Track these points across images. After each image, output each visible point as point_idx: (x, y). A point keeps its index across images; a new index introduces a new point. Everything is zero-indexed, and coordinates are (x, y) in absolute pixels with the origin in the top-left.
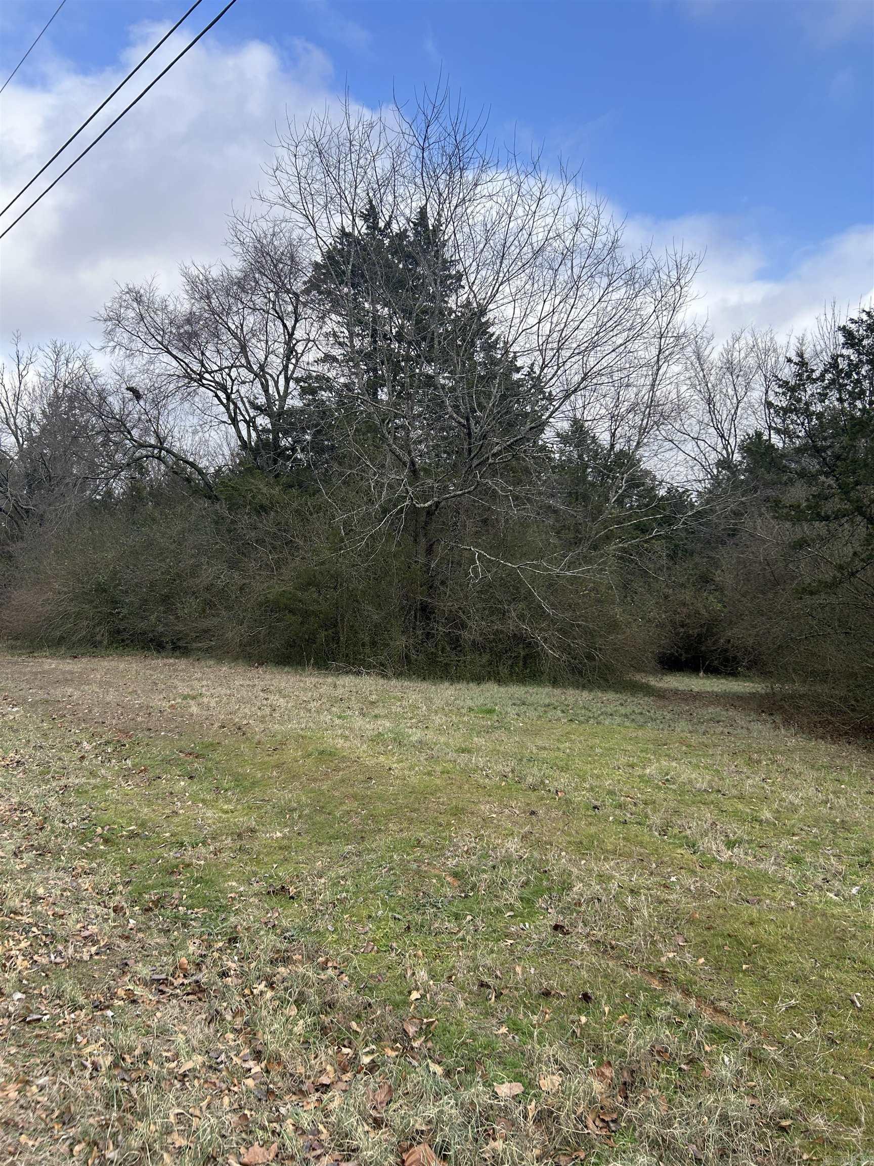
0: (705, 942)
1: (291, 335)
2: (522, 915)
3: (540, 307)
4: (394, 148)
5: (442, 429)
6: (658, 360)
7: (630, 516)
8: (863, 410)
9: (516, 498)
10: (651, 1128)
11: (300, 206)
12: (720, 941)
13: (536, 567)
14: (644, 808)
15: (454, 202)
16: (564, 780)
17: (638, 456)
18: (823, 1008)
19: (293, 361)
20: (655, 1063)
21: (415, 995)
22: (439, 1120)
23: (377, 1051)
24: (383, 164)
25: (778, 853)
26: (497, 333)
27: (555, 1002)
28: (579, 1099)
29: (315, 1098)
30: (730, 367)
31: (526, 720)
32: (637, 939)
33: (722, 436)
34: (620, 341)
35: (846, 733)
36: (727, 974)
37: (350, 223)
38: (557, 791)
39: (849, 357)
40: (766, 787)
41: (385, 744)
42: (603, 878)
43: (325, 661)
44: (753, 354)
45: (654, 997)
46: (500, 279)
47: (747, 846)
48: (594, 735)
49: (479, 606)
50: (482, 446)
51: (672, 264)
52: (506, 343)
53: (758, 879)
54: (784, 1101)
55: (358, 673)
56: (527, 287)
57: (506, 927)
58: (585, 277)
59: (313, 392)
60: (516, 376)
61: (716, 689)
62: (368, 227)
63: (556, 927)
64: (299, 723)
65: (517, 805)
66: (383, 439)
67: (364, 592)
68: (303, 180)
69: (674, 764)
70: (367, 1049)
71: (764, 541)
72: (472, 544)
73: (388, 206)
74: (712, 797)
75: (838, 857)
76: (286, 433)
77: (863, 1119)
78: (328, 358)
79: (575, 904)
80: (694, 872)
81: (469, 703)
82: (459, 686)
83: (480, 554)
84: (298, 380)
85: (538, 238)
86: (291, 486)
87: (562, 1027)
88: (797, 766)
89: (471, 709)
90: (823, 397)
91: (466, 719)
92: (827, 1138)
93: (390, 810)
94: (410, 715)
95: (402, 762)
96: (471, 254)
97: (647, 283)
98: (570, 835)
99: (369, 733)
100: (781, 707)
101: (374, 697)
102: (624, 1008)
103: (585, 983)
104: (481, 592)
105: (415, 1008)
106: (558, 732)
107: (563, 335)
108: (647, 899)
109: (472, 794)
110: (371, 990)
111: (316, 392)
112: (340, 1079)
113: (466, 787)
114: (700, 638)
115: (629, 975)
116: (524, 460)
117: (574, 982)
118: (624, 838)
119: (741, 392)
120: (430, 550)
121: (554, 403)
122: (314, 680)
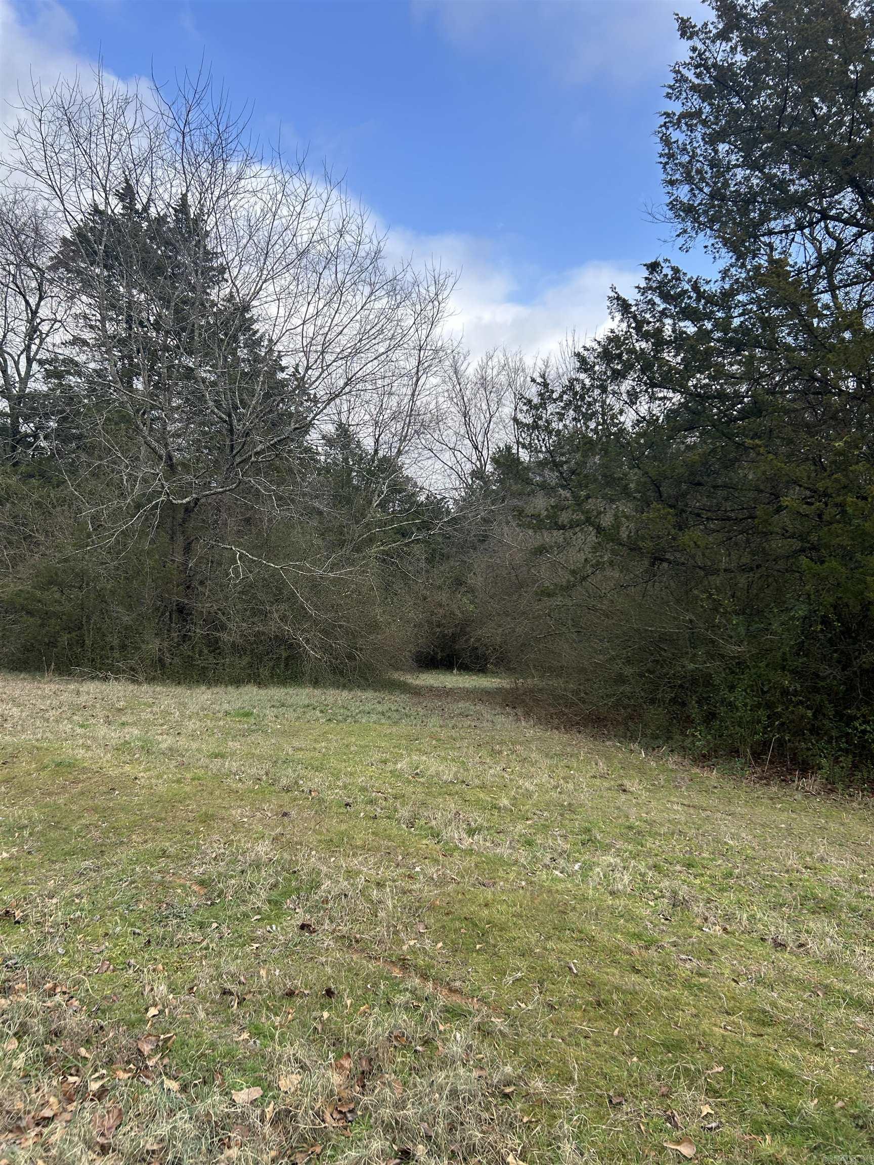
0: (444, 927)
1: (35, 313)
2: (269, 917)
3: (304, 309)
4: (151, 128)
5: (203, 424)
6: (418, 371)
7: (392, 520)
8: (595, 431)
9: (280, 498)
10: (386, 1112)
11: (45, 175)
12: (457, 924)
13: (300, 568)
14: (394, 802)
15: (216, 193)
16: (317, 780)
17: (400, 463)
18: (545, 977)
19: (37, 341)
20: (392, 1049)
21: (153, 1011)
22: (172, 1137)
23: (108, 1075)
24: (140, 143)
25: (513, 837)
26: (261, 331)
27: (298, 1001)
28: (317, 1094)
29: (33, 1134)
30: (483, 383)
31: (285, 722)
32: (382, 930)
33: (476, 448)
34: (382, 350)
35: (578, 723)
36: (462, 955)
37: (103, 200)
38: (310, 791)
39: (583, 381)
40: (506, 776)
41: (131, 752)
42: (351, 874)
43: (67, 666)
44: (504, 373)
45: (395, 985)
46: (264, 277)
47: (486, 832)
48: (350, 734)
49: (239, 607)
50: (244, 443)
51: (431, 279)
52: (270, 340)
53: (495, 863)
54: (508, 1069)
55: (106, 679)
56: (292, 287)
57: (252, 932)
58: (349, 284)
59: (59, 375)
60: (281, 376)
61: (467, 685)
62: (124, 207)
63: (303, 927)
64: (34, 734)
65: (269, 808)
66: (137, 430)
67: (113, 593)
68: (49, 148)
69: (424, 758)
70: (97, 1075)
71: (510, 547)
72: (234, 543)
73: (145, 188)
74: (457, 787)
75: (564, 837)
76: (27, 420)
77: (576, 1078)
78: (76, 341)
79: (323, 902)
80: (436, 861)
81: (226, 706)
82: (215, 690)
83: (241, 554)
84: (41, 363)
85: (303, 239)
86: (32, 476)
87: (304, 1025)
88: (533, 755)
89: (227, 713)
90: (561, 417)
91: (221, 723)
92: (545, 1100)
93: (134, 821)
94: (161, 721)
95: (149, 770)
96: (234, 248)
97: (408, 296)
98: (321, 833)
99: (114, 742)
100: (523, 701)
101: (122, 704)
102: (365, 999)
103: (329, 979)
104: (242, 593)
105: (151, 1025)
106: (316, 733)
107: (327, 339)
108: (392, 891)
109: (223, 799)
110: (104, 1012)
111: (63, 377)
112: (65, 1110)
113: (217, 793)
114: (454, 638)
115: (371, 966)
116: (287, 460)
117: (318, 979)
118: (373, 833)
119: (493, 407)
120: (188, 549)
121: (319, 405)
122: (54, 687)
